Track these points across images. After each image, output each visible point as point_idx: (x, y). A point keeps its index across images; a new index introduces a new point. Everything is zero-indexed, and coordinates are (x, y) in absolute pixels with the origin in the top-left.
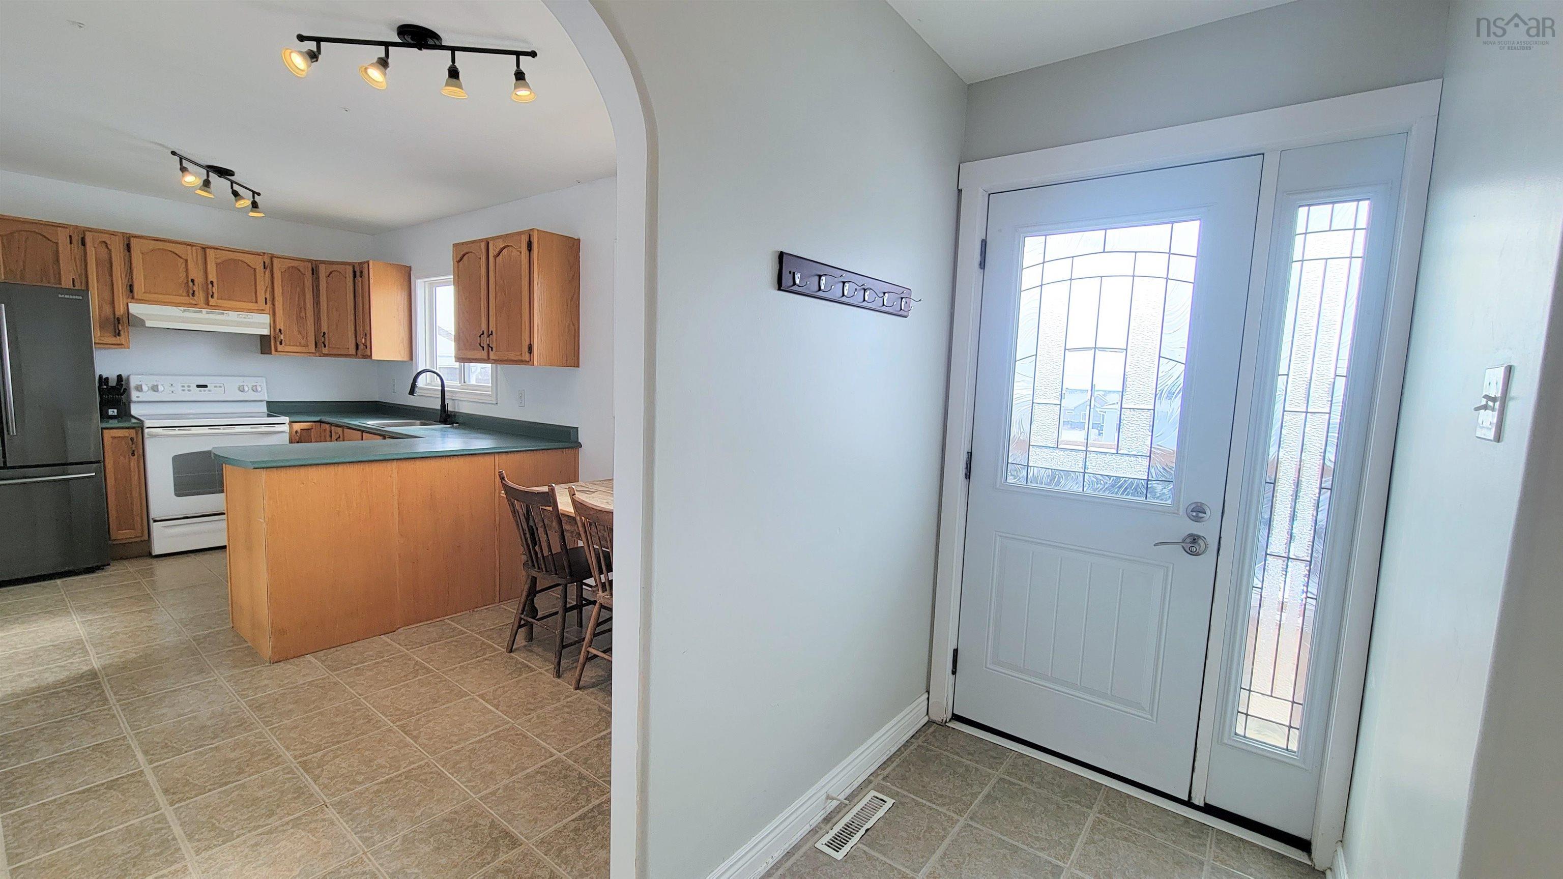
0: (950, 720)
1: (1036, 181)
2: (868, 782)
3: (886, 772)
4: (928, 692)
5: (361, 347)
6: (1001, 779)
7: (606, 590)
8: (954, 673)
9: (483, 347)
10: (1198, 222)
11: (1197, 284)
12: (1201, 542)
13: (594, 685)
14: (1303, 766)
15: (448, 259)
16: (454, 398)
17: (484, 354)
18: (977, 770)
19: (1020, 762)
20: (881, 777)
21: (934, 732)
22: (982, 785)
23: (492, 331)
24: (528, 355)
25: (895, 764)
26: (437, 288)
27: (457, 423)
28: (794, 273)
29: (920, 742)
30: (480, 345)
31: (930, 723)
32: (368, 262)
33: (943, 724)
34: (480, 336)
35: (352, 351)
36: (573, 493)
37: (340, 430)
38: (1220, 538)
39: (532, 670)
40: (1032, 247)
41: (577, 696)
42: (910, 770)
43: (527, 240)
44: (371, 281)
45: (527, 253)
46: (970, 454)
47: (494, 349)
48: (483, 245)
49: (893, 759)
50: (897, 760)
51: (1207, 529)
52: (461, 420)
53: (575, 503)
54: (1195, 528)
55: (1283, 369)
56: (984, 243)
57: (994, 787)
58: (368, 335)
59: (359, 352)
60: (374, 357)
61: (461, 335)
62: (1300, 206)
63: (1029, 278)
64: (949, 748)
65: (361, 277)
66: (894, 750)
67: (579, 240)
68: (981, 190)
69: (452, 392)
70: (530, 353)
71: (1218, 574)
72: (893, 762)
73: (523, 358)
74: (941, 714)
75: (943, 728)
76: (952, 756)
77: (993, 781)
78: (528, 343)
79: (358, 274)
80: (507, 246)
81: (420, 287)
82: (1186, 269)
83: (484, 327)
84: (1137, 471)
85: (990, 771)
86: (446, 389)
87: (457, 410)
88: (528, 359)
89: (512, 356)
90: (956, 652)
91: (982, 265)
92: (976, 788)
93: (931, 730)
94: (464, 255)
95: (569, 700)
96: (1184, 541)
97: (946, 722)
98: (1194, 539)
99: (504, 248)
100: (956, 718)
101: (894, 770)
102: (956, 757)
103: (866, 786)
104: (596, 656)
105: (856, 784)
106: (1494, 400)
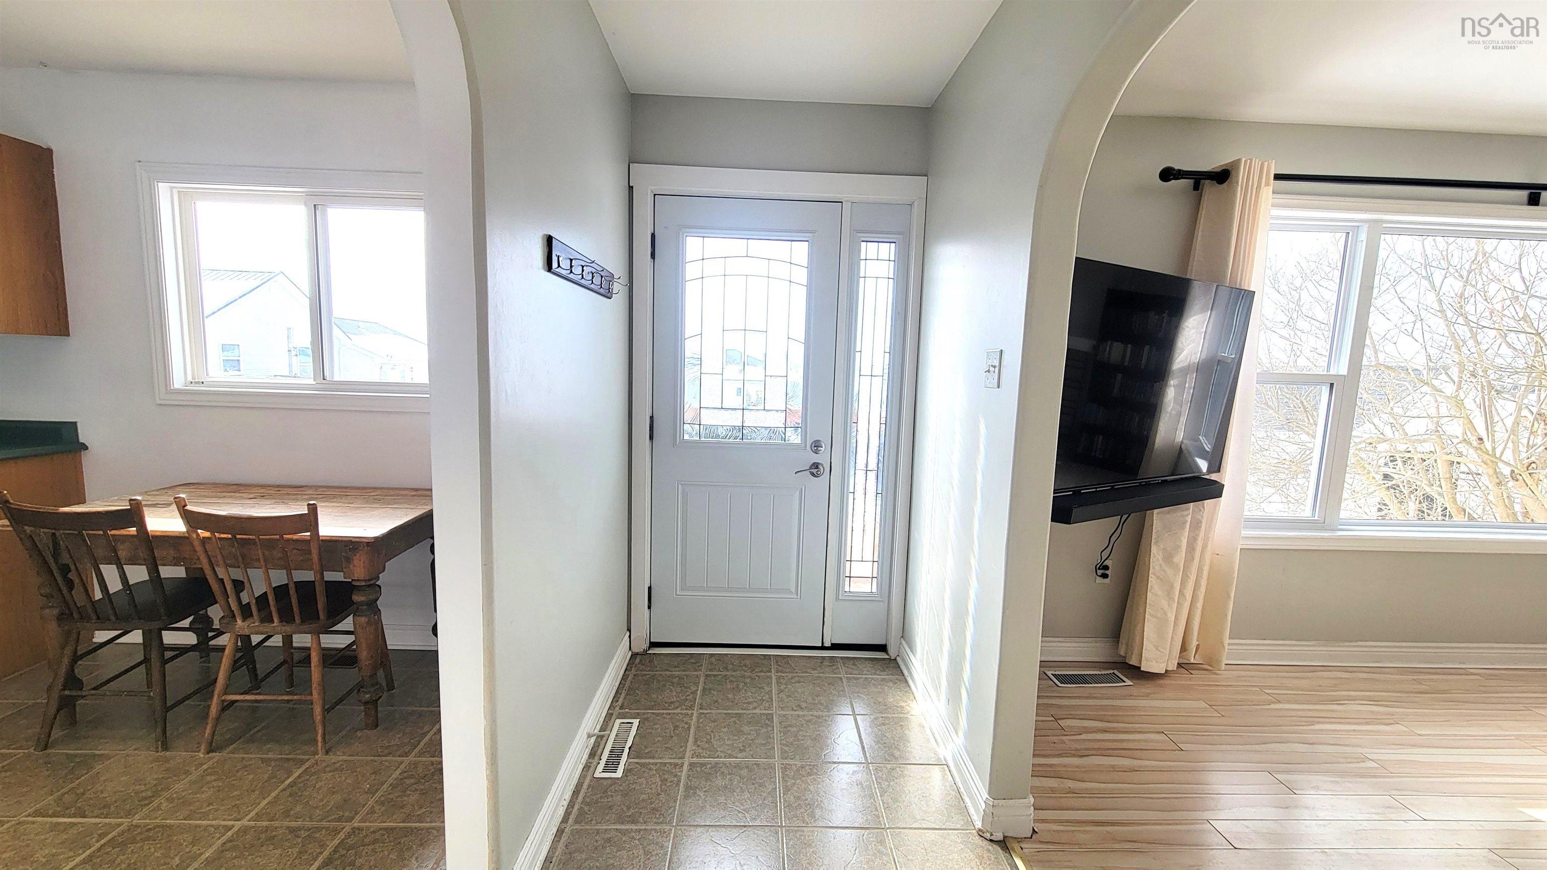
0: (649, 649)
1: (694, 190)
2: (609, 716)
3: (620, 703)
4: (629, 630)
6: (707, 676)
7: (251, 615)
8: (649, 607)
10: (807, 242)
11: (809, 286)
12: (821, 467)
13: (232, 741)
14: (881, 599)
18: (687, 676)
19: (713, 660)
20: (617, 708)
21: (641, 660)
22: (697, 684)
25: (623, 696)
28: (558, 256)
29: (633, 671)
31: (634, 655)
33: (645, 653)
36: (183, 504)
38: (831, 463)
39: (108, 757)
40: (693, 246)
41: (215, 760)
42: (638, 694)
46: (652, 418)
49: (620, 692)
50: (624, 691)
51: (822, 458)
54: (815, 458)
55: (858, 349)
56: (653, 236)
57: (705, 683)
62: (863, 241)
63: (691, 271)
64: (658, 669)
66: (617, 684)
67: (49, 150)
68: (649, 191)
71: (831, 488)
72: (621, 694)
74: (641, 645)
75: (646, 656)
76: (663, 673)
77: (702, 679)
82: (802, 275)
84: (777, 420)
85: (696, 673)
90: (650, 588)
91: (653, 255)
92: (693, 688)
93: (638, 660)
95: (205, 767)
96: (811, 468)
97: (646, 651)
98: (816, 466)
100: (653, 645)
101: (625, 699)
102: (668, 673)
103: (610, 719)
104: (233, 702)
105: (602, 720)
106: (995, 367)
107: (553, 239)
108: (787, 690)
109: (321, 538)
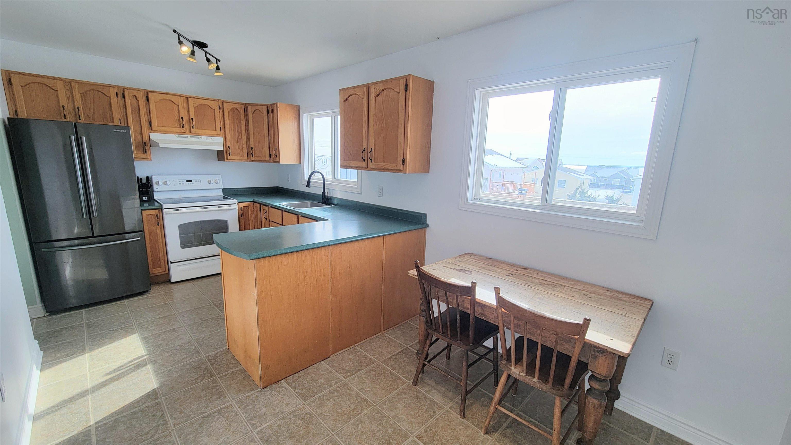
5: (273, 156)
9: (364, 160)
15: (336, 99)
16: (330, 188)
17: (364, 164)
23: (372, 149)
24: (402, 165)
26: (315, 119)
27: (334, 204)
30: (362, 157)
32: (276, 104)
34: (362, 152)
35: (268, 159)
36: (498, 291)
37: (266, 208)
43: (405, 83)
44: (279, 116)
45: (404, 92)
47: (373, 161)
48: (365, 89)
52: (336, 202)
53: (499, 300)
58: (277, 149)
59: (272, 159)
60: (281, 162)
61: (346, 151)
65: (272, 113)
67: (434, 82)
69: (329, 184)
70: (404, 165)
73: (398, 168)
78: (402, 158)
79: (270, 111)
80: (386, 89)
81: (305, 118)
83: (365, 146)
86: (325, 182)
87: (331, 196)
88: (402, 169)
89: (388, 166)
94: (349, 96)
99: (383, 90)
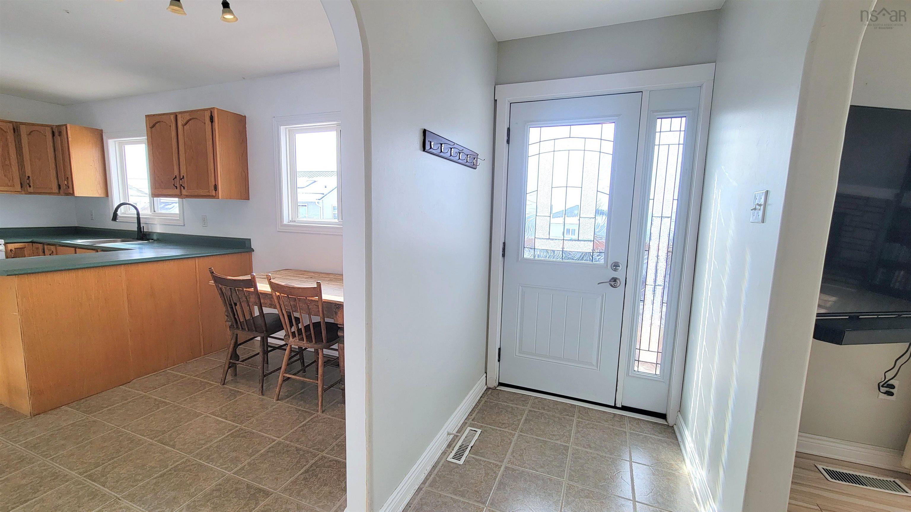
0: (498, 386)
1: (535, 97)
2: (465, 423)
3: (473, 417)
4: (486, 373)
5: (63, 187)
6: (530, 411)
7: (295, 336)
8: (499, 361)
9: (176, 187)
10: (614, 124)
11: (614, 154)
12: (618, 281)
13: (288, 397)
14: (663, 381)
15: (143, 126)
16: (147, 222)
17: (177, 191)
18: (517, 408)
19: (536, 401)
20: (471, 420)
21: (492, 393)
22: (522, 415)
23: (183, 176)
24: (214, 192)
25: (476, 412)
26: (126, 146)
27: (153, 239)
28: (431, 142)
29: (485, 399)
30: (174, 185)
31: (488, 389)
32: (66, 126)
33: (495, 389)
34: (174, 180)
35: (55, 189)
36: (270, 278)
37: (52, 248)
38: (626, 278)
39: (242, 393)
40: (534, 133)
41: (279, 404)
42: (485, 414)
43: (210, 115)
44: (70, 139)
45: (210, 123)
46: (504, 243)
47: (186, 188)
48: (172, 117)
49: (474, 410)
50: (477, 410)
51: (620, 274)
52: (155, 237)
53: (271, 284)
54: (615, 275)
55: (651, 197)
56: (509, 130)
57: (528, 415)
58: (70, 178)
59: (62, 191)
60: (77, 194)
61: (157, 178)
62: (658, 118)
63: (532, 150)
64: (501, 400)
65: (60, 135)
66: (474, 405)
67: (245, 117)
68: (507, 101)
69: (146, 218)
70: (216, 191)
71: (626, 296)
72: (475, 411)
73: (210, 194)
74: (493, 383)
75: (495, 390)
76: (502, 403)
77: (526, 412)
78: (214, 184)
79: (57, 134)
80: (193, 118)
81: (112, 145)
82: (609, 147)
83: (176, 173)
84: (588, 248)
85: (523, 407)
86: (140, 216)
87: (150, 231)
88: (214, 195)
89: (202, 192)
90: (500, 349)
91: (508, 142)
92: (519, 417)
93: (490, 392)
94: (156, 123)
95: (274, 407)
96: (610, 281)
97: (496, 387)
98: (615, 280)
99: (190, 120)
100: (501, 384)
101: (476, 415)
102: (505, 404)
103: (464, 426)
104: (289, 378)
105: (459, 425)
106: (760, 205)
107: (427, 132)
108: (582, 432)
109: (323, 300)
